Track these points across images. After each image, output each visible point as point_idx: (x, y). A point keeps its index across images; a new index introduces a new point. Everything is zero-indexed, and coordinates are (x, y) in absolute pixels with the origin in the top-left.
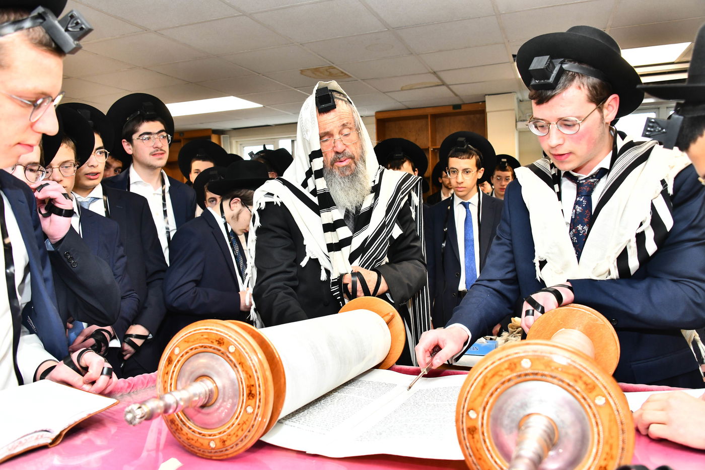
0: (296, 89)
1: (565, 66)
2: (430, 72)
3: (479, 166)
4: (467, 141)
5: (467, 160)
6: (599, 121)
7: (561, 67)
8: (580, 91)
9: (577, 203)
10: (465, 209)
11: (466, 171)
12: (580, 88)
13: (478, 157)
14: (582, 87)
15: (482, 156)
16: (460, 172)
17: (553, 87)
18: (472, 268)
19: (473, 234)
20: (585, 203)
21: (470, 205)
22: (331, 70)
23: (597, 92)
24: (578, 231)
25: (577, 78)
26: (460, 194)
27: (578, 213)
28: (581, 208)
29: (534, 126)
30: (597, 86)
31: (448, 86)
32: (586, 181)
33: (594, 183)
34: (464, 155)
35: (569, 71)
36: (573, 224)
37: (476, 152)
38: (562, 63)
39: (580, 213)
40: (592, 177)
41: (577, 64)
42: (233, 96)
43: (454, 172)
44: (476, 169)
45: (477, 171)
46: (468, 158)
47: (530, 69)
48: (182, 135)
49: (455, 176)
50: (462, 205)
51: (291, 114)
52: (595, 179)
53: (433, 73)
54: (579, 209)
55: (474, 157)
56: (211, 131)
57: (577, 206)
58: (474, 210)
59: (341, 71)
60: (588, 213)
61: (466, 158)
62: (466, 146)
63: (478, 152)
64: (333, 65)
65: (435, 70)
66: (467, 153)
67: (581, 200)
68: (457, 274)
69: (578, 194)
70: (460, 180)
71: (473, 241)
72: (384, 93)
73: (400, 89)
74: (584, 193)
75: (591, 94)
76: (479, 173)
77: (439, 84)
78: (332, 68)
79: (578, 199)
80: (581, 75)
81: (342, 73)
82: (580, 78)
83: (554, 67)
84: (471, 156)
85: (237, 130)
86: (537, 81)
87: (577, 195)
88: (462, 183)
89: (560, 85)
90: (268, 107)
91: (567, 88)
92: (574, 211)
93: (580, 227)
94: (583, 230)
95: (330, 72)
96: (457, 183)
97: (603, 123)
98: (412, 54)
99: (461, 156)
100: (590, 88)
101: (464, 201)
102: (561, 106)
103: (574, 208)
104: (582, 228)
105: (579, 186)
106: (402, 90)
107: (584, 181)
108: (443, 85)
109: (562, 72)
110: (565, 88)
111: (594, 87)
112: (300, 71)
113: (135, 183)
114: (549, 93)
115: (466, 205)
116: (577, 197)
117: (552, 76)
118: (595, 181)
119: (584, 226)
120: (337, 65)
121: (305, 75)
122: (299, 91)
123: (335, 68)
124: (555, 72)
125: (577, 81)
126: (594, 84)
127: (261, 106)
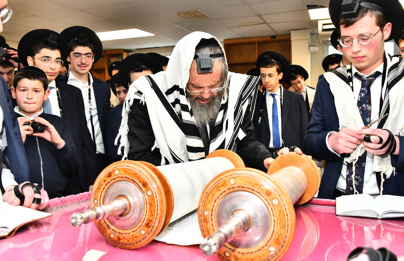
0: (174, 25)
1: (362, 4)
2: (257, 15)
3: (279, 71)
4: (270, 57)
5: (270, 69)
6: (381, 37)
7: (360, 5)
8: (371, 18)
9: (361, 91)
10: (273, 98)
11: (270, 75)
12: (371, 16)
13: (278, 66)
14: (372, 16)
15: (280, 65)
16: (267, 76)
17: (355, 15)
18: (277, 133)
19: (277, 113)
20: (366, 91)
21: (276, 95)
22: (196, 13)
23: (380, 20)
24: (363, 108)
25: (369, 11)
26: (268, 89)
27: (362, 97)
28: (364, 94)
29: (342, 42)
30: (380, 16)
31: (268, 24)
32: (367, 79)
33: (372, 80)
34: (268, 65)
35: (364, 7)
36: (359, 104)
37: (277, 63)
38: (360, 2)
39: (363, 97)
40: (371, 76)
41: (368, 3)
42: (136, 28)
43: (263, 76)
44: (277, 73)
45: (278, 74)
46: (271, 67)
47: (342, 5)
48: (105, 52)
49: (264, 78)
50: (271, 96)
51: (172, 40)
52: (373, 78)
53: (258, 16)
54: (363, 95)
55: (275, 66)
56: (123, 51)
57: (362, 93)
58: (278, 98)
59: (202, 14)
60: (368, 97)
61: (270, 67)
62: (269, 60)
63: (278, 63)
64: (197, 10)
65: (260, 14)
66: (271, 64)
67: (364, 89)
68: (268, 137)
69: (363, 86)
70: (267, 80)
71: (278, 117)
72: (229, 28)
73: (238, 25)
74: (366, 86)
75: (377, 20)
76: (279, 76)
77: (262, 23)
78: (197, 12)
79: (362, 89)
80: (372, 10)
81: (203, 15)
82: (371, 11)
83: (356, 4)
84: (273, 66)
85: (139, 50)
86: (346, 13)
87: (361, 87)
88: (268, 82)
89: (360, 15)
90: (158, 36)
91: (364, 16)
92: (360, 96)
93: (364, 105)
94: (366, 107)
95: (195, 14)
96: (265, 82)
97: (383, 39)
98: (245, 4)
99: (267, 66)
100: (377, 17)
101: (272, 93)
102: (361, 27)
103: (360, 94)
104: (365, 106)
105: (363, 81)
106: (240, 26)
107: (366, 79)
108: (265, 23)
109: (360, 8)
110: (363, 16)
111: (379, 17)
112: (177, 14)
113: (71, 79)
114: (353, 19)
115: (273, 96)
116: (361, 88)
117: (355, 9)
118: (373, 79)
119: (366, 105)
120: (199, 10)
121: (180, 16)
122: (176, 26)
123: (198, 12)
124: (356, 7)
125: (369, 13)
126: (379, 14)
127: (154, 35)
